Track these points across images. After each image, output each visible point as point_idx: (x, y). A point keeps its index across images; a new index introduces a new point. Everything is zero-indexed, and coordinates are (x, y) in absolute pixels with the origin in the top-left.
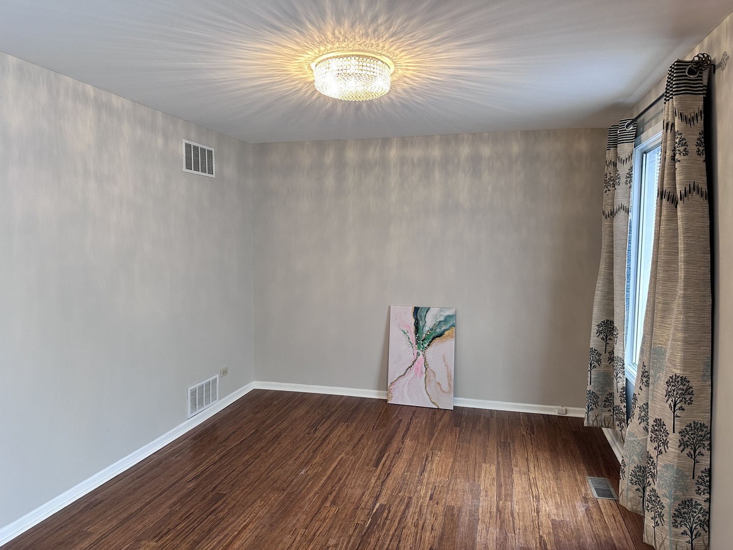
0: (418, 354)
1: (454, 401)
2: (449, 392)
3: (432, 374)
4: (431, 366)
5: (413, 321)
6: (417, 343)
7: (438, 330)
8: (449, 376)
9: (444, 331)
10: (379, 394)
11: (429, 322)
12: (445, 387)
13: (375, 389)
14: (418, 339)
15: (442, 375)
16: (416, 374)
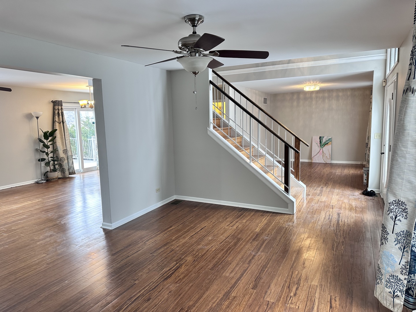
0: (321, 149)
1: (331, 162)
2: (330, 159)
3: (324, 154)
4: (324, 152)
5: (319, 140)
6: (320, 146)
7: (326, 143)
8: (329, 155)
9: (328, 143)
10: (309, 161)
11: (324, 140)
12: (328, 157)
13: (307, 159)
14: (321, 145)
15: (328, 155)
16: (320, 154)
